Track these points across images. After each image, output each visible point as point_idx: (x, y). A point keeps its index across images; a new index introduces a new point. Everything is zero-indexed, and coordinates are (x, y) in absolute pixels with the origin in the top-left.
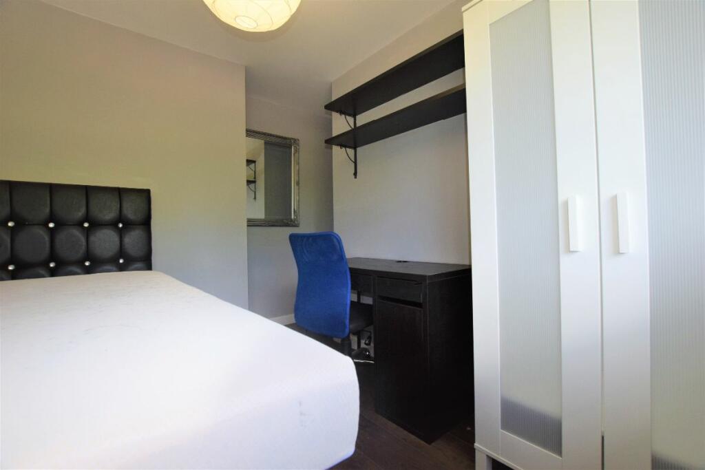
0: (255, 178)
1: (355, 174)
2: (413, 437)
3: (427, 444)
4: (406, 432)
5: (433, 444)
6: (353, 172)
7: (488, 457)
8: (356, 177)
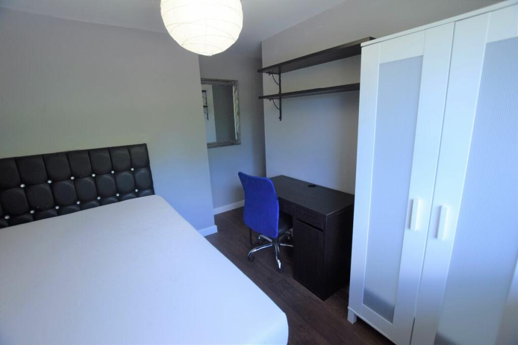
0: (206, 103)
1: (280, 118)
2: (314, 296)
3: (322, 301)
4: (310, 293)
5: (326, 301)
6: (279, 116)
7: (355, 315)
8: (280, 120)
